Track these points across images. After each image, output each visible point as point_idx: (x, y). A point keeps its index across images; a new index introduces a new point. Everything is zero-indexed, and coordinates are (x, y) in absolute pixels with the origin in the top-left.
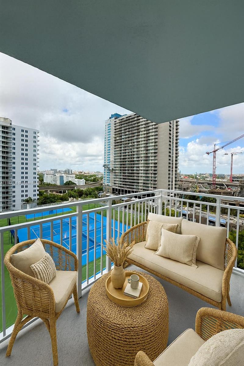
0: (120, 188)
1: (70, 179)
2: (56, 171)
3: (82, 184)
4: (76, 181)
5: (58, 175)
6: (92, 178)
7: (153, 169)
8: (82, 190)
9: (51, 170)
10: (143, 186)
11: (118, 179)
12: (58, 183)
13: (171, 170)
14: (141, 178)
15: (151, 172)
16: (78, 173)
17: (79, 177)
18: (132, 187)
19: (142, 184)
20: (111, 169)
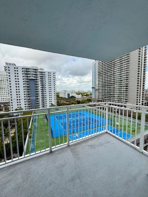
0: (102, 100)
1: (73, 95)
2: (65, 91)
3: (80, 98)
4: (76, 96)
5: (67, 93)
6: (86, 94)
7: (125, 87)
8: (80, 101)
9: (63, 91)
10: (118, 99)
11: (101, 95)
12: (67, 97)
13: (139, 88)
14: (116, 94)
15: (124, 90)
16: (77, 92)
17: (78, 94)
18: (110, 99)
19: (117, 97)
20: (96, 89)
